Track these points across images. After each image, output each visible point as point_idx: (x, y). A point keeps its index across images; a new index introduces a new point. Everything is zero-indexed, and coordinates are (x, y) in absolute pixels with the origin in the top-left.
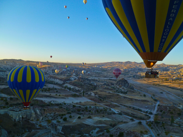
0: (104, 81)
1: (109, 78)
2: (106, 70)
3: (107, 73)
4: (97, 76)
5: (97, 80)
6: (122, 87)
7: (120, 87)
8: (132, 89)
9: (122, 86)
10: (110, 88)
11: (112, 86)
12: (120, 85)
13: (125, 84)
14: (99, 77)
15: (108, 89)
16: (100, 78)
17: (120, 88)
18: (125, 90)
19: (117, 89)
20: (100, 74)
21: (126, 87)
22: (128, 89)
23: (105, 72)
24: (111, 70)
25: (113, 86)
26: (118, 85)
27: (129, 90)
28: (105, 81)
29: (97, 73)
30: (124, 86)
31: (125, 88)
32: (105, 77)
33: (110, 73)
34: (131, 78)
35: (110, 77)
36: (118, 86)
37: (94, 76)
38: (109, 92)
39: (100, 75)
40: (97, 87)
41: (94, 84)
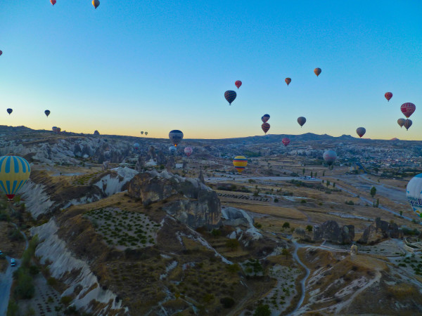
40: (273, 254)
41: (248, 231)
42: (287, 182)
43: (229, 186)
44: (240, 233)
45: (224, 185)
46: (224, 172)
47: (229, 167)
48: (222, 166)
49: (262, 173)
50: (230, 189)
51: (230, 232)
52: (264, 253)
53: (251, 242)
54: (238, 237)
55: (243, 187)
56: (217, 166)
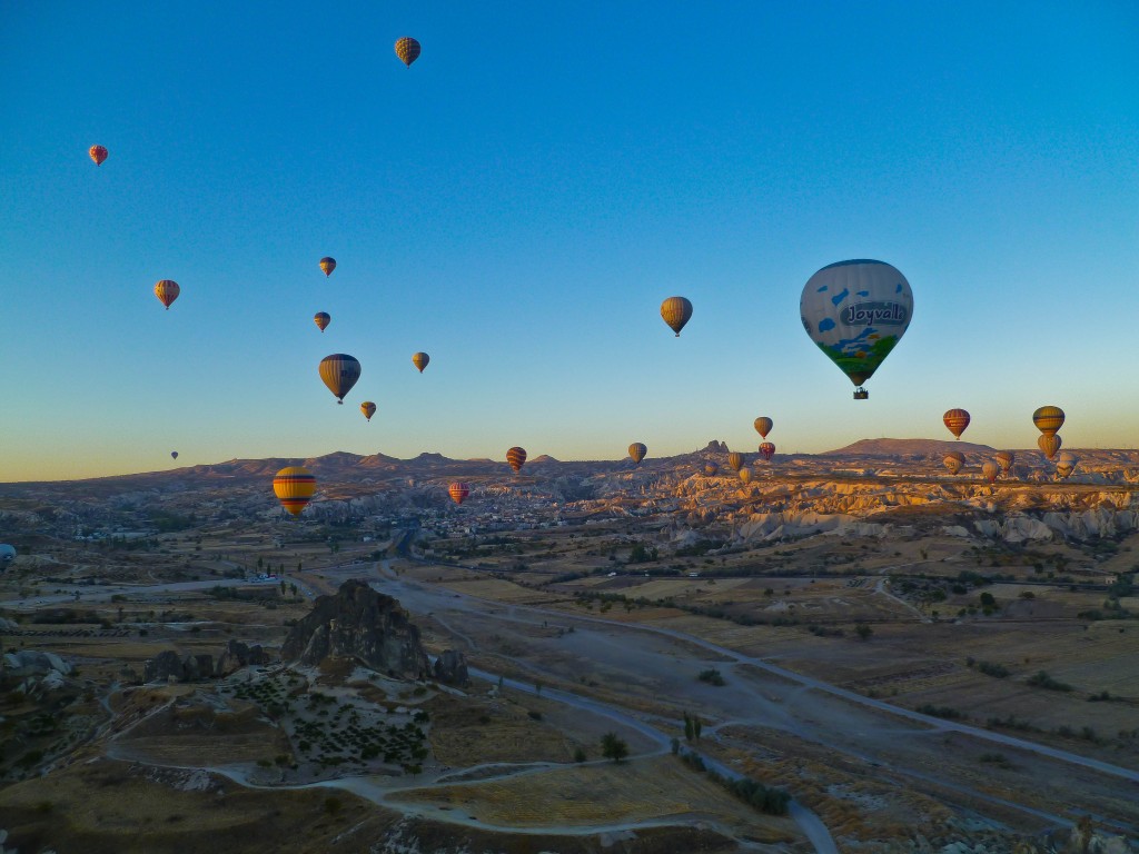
0: (166, 617)
1: (209, 584)
2: (192, 517)
3: (198, 539)
4: (108, 569)
5: (102, 611)
6: (359, 675)
7: (337, 676)
8: (449, 682)
9: (348, 669)
10: (224, 706)
11: (242, 675)
12: (326, 651)
13: (378, 637)
14: (120, 577)
15: (201, 724)
16: (130, 589)
17: (338, 692)
18: (391, 709)
19: (299, 705)
20: (132, 554)
21: (393, 663)
22: (420, 692)
23: (180, 535)
24: (224, 516)
25: (255, 675)
26: (310, 661)
27: (431, 694)
28: (179, 609)
29: (118, 544)
30: (377, 661)
31: (385, 684)
32: (178, 576)
33: (223, 537)
34: (385, 565)
35: (220, 570)
36: (312, 674)
37: (77, 570)
38: (220, 782)
39: (138, 560)
40: (75, 704)
41: (46, 679)
42: (204, 592)
43: (61, 614)
44: (32, 685)
45: (49, 613)
46: (70, 581)
47: (85, 567)
48: (68, 567)
49: (160, 576)
50: (61, 621)
51: (16, 686)
52: (62, 704)
53: (45, 694)
54: (28, 689)
55: (91, 614)
56: (54, 568)
